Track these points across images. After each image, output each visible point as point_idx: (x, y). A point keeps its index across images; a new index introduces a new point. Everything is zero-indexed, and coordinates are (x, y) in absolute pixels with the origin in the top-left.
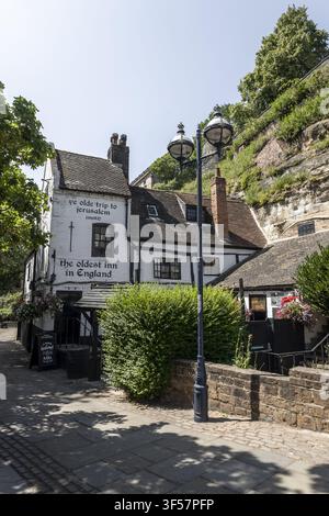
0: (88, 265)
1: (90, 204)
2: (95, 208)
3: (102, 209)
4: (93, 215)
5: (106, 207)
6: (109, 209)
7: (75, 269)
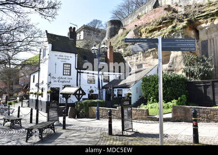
0: (62, 78)
1: (62, 56)
2: (64, 58)
3: (67, 58)
4: (64, 60)
5: (68, 57)
6: (69, 58)
7: (57, 80)
